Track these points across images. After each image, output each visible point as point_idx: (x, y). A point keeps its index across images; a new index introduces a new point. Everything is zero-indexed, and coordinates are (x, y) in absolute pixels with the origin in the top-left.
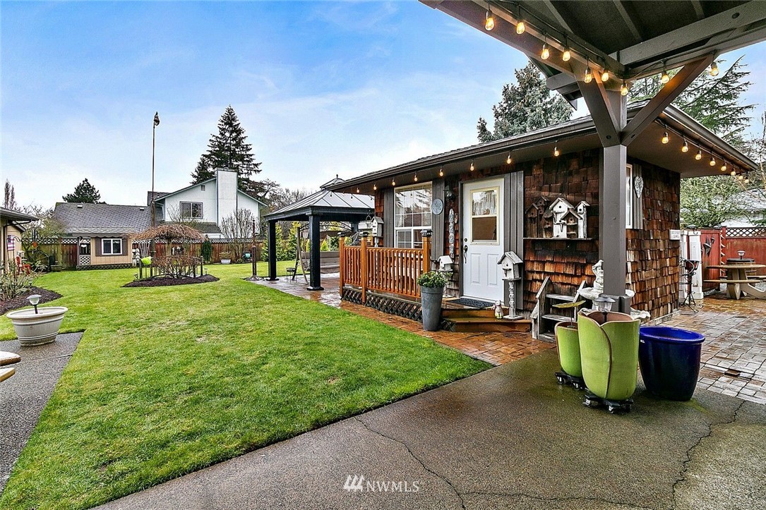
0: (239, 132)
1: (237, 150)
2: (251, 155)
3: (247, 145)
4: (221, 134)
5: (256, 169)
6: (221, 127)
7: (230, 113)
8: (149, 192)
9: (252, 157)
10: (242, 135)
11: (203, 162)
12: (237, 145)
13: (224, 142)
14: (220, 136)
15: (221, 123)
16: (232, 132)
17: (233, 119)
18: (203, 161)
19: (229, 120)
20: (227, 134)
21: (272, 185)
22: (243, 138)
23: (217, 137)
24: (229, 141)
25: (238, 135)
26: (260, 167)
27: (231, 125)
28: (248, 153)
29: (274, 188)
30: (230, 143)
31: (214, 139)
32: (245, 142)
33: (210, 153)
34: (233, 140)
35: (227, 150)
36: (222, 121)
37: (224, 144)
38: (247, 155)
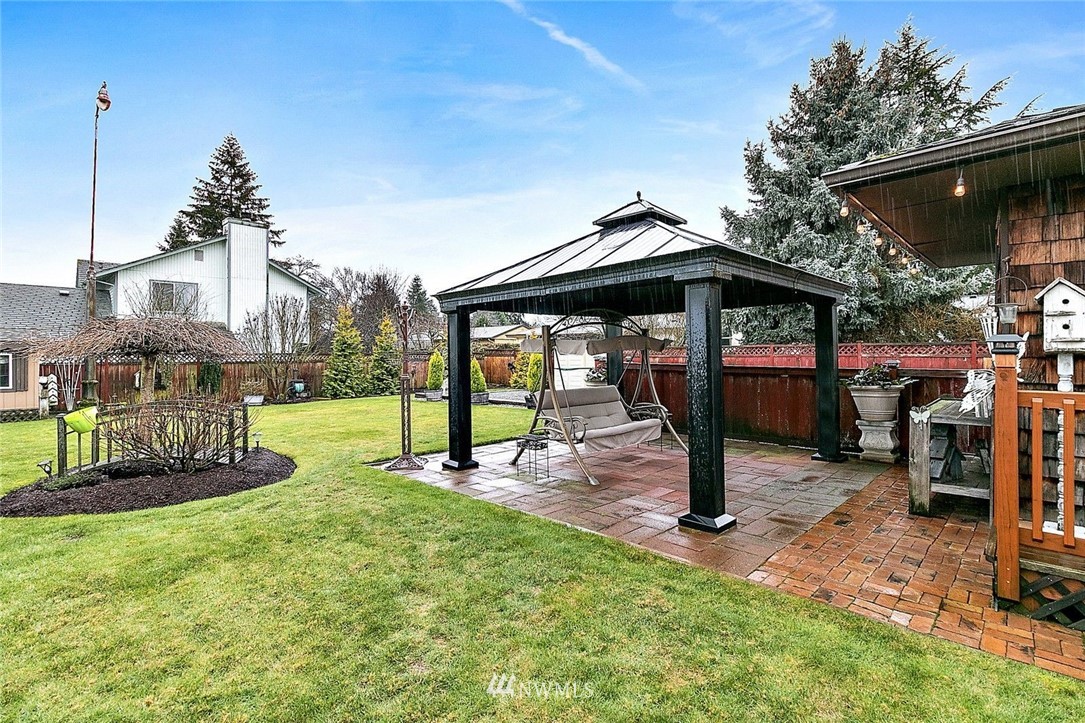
0: (246, 177)
1: (242, 206)
2: (267, 217)
3: (260, 200)
4: (215, 178)
5: (276, 239)
6: (215, 167)
7: (232, 146)
8: (80, 262)
9: (270, 220)
10: (252, 183)
11: (180, 226)
12: (244, 198)
13: (220, 192)
14: (213, 182)
15: (216, 161)
16: (233, 178)
17: (237, 156)
18: (180, 223)
19: (230, 157)
20: (226, 180)
21: (309, 265)
22: (253, 188)
23: (207, 184)
24: (228, 192)
25: (245, 182)
26: (282, 237)
27: (232, 164)
28: (262, 212)
29: (310, 271)
30: (231, 195)
31: (201, 186)
32: (258, 195)
33: (194, 209)
34: (236, 190)
35: (224, 206)
36: (217, 158)
37: (220, 195)
38: (261, 216)
